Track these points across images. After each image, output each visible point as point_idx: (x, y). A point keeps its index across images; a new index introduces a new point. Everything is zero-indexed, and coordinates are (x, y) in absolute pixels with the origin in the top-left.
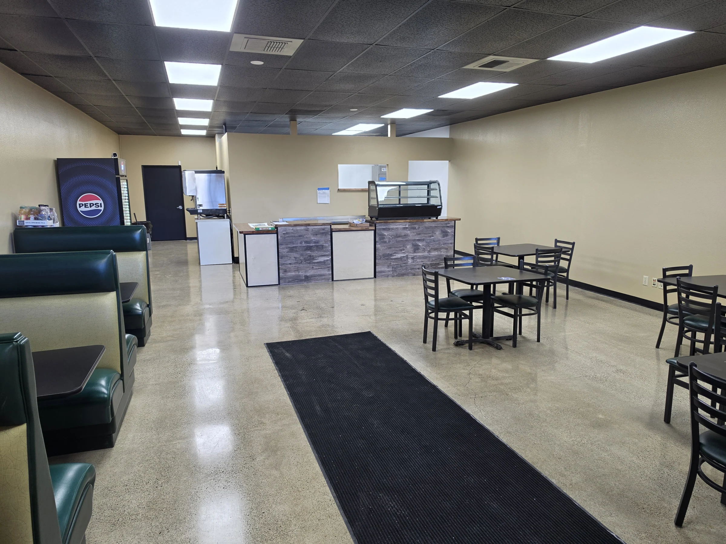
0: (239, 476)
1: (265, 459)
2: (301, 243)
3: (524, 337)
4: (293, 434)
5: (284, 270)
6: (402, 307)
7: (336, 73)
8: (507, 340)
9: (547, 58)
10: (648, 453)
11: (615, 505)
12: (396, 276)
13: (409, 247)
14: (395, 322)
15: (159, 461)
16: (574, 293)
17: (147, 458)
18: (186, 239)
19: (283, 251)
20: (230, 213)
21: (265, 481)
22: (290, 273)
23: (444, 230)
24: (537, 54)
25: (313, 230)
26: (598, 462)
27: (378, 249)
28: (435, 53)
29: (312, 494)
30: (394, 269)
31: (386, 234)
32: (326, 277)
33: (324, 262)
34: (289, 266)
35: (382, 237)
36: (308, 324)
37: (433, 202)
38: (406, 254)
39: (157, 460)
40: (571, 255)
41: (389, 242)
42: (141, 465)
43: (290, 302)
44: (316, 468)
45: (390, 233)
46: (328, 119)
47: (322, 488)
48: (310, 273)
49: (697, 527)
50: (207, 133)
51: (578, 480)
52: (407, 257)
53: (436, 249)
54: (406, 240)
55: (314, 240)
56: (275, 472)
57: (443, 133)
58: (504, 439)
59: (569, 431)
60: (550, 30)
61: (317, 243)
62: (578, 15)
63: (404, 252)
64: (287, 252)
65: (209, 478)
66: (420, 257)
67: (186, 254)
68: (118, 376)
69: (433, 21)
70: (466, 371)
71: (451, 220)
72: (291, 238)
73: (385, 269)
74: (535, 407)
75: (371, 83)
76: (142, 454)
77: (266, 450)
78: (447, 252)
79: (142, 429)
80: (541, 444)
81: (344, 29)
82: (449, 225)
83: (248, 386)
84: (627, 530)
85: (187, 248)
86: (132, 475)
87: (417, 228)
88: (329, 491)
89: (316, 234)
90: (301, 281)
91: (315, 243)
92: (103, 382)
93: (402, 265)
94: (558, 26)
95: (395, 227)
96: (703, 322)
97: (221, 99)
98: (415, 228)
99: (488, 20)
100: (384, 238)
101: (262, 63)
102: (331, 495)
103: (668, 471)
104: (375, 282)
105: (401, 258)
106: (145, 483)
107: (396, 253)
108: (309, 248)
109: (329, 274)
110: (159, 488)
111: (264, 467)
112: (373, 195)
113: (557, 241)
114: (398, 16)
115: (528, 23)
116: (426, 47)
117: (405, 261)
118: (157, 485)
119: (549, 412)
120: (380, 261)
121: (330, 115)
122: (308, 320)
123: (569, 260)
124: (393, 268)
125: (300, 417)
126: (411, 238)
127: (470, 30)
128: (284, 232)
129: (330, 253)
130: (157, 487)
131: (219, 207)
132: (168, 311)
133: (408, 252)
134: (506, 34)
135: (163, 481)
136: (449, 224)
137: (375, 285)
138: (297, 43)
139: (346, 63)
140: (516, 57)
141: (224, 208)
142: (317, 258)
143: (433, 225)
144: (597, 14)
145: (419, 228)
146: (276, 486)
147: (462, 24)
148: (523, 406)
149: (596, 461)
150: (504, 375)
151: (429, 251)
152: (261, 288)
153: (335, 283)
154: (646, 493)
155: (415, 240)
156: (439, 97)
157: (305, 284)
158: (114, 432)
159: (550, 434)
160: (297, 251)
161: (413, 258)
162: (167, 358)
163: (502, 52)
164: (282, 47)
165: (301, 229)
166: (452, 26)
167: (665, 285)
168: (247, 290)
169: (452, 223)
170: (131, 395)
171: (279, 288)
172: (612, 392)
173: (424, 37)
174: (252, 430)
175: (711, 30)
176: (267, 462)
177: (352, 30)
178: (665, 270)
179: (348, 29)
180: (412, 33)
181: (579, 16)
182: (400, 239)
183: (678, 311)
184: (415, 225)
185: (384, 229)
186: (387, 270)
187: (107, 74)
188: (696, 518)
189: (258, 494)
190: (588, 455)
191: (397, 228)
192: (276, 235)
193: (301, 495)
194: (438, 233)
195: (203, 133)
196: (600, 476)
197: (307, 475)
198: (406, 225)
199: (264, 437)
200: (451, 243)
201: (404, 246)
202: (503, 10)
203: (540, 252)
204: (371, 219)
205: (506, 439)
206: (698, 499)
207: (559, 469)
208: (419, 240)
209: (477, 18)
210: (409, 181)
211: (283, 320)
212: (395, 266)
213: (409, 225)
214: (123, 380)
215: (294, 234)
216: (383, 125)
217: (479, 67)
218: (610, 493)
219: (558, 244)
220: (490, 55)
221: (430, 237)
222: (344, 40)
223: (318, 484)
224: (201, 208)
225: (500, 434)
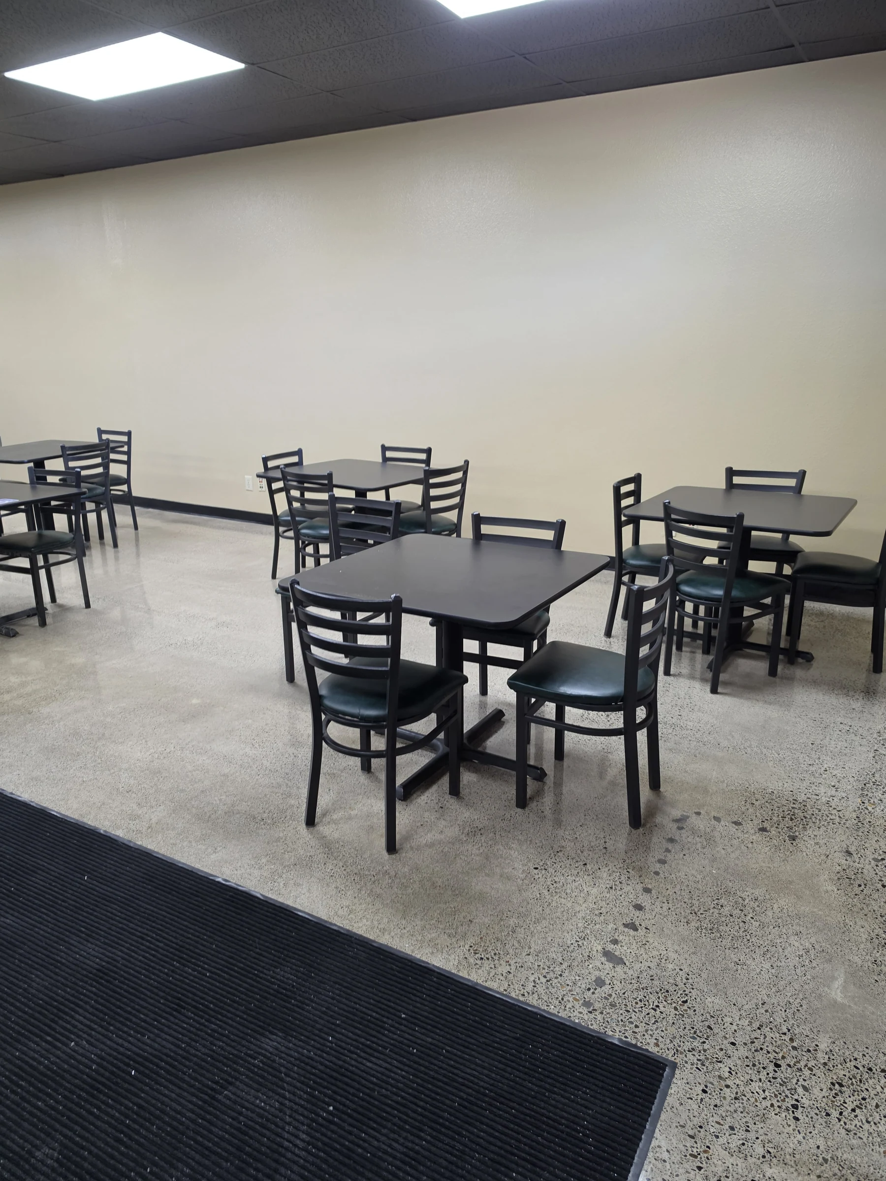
3: (61, 606)
8: (28, 616)
10: (266, 735)
11: (221, 831)
16: (146, 518)
26: (192, 775)
40: (128, 453)
49: (335, 817)
51: (162, 815)
59: (144, 741)
74: (83, 720)
80: (96, 779)
84: (239, 864)
96: (323, 528)
103: (295, 751)
113: (100, 432)
123: (128, 463)
148: (62, 723)
149: (190, 774)
150: (24, 679)
154: (265, 795)
159: (111, 755)
167: (270, 481)
172: (211, 659)
175: (266, 66)
178: (265, 460)
183: (289, 518)
188: (333, 804)
190: (175, 770)
196: (197, 796)
203: (70, 452)
206: (333, 776)
207: (128, 809)
218: (213, 816)
219: (104, 437)
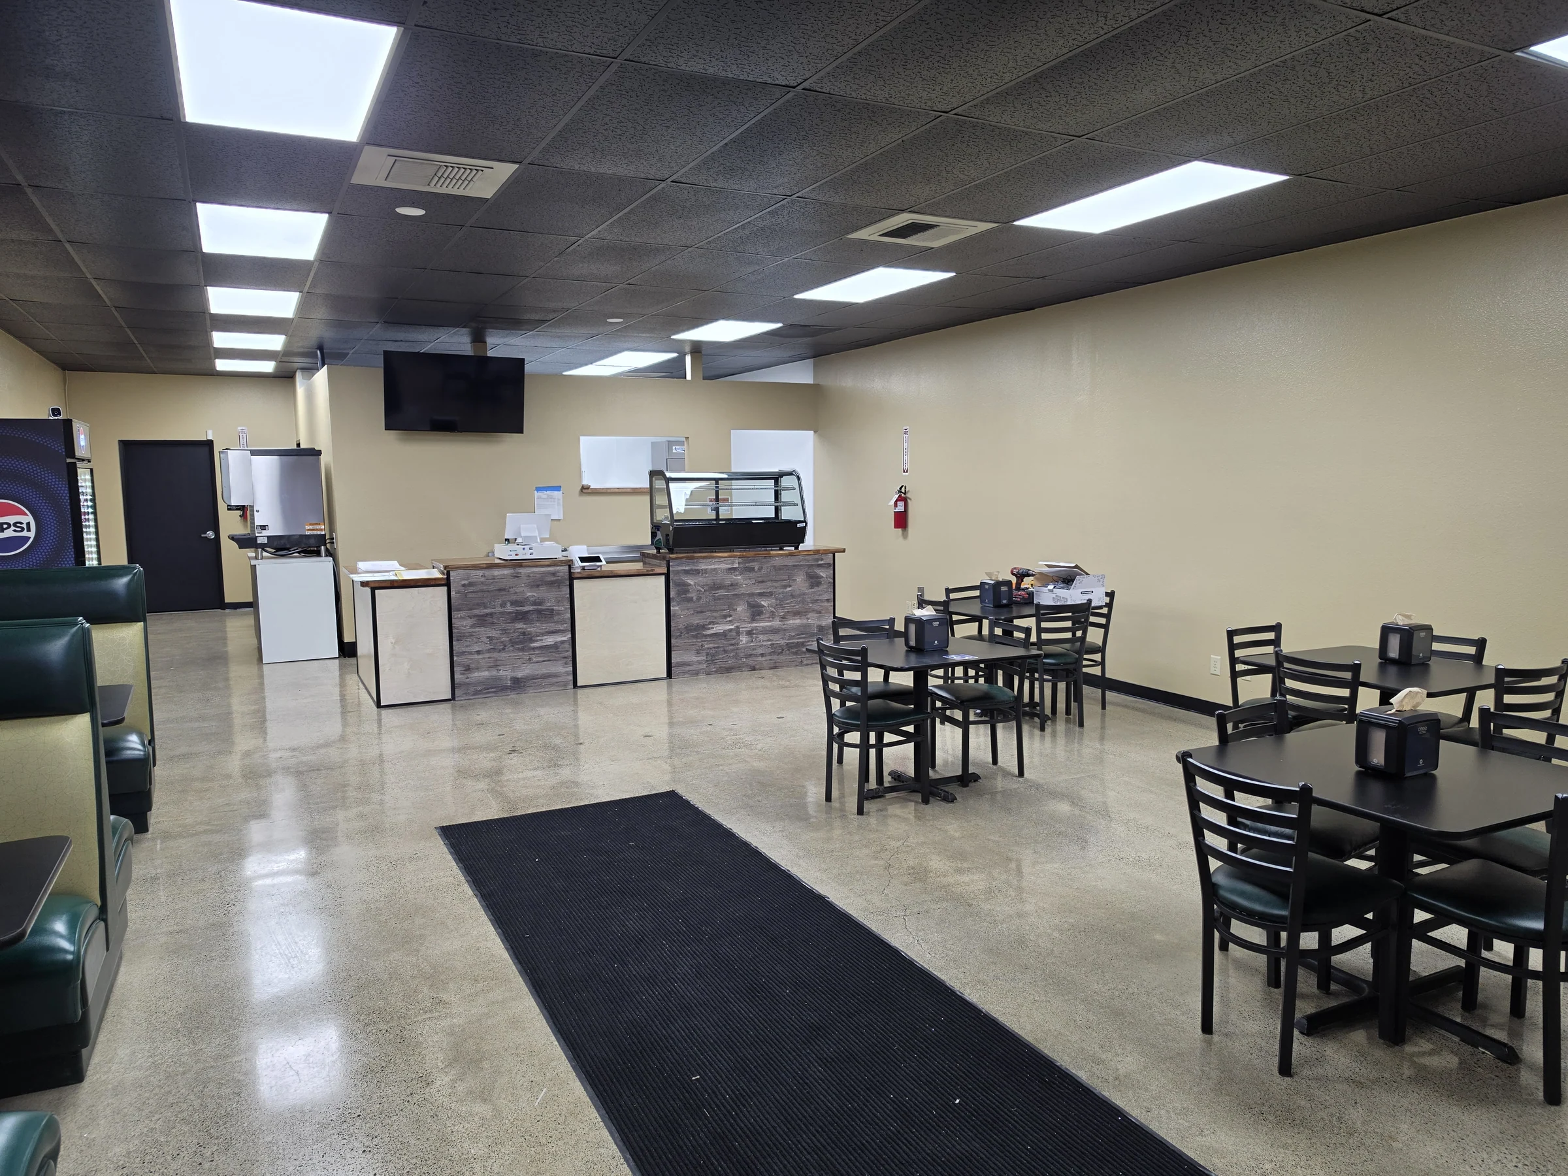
0: (397, 1123)
1: (454, 1081)
2: (503, 605)
4: (515, 1023)
5: (464, 666)
6: (733, 737)
7: (583, 239)
9: (1015, 221)
11: (1207, 1111)
12: (715, 672)
13: (741, 609)
14: (721, 767)
15: (201, 1105)
17: (171, 1100)
18: (222, 605)
19: (463, 623)
20: (333, 543)
21: (460, 1129)
22: (479, 672)
23: (813, 572)
24: (996, 213)
25: (529, 576)
26: (1164, 1030)
27: (674, 616)
28: (793, 202)
29: (571, 1148)
30: (711, 658)
31: (692, 583)
32: (559, 679)
33: (556, 647)
34: (476, 656)
35: (684, 588)
36: (528, 782)
37: (787, 514)
38: (735, 625)
39: (197, 1103)
40: (1108, 616)
41: (699, 599)
42: (157, 1117)
43: (480, 737)
44: (575, 1090)
45: (700, 579)
46: (557, 339)
47: (593, 1134)
48: (524, 671)
50: (277, 368)
51: (1130, 1068)
52: (737, 631)
53: (797, 614)
54: (734, 595)
55: (532, 599)
56: (480, 1108)
57: (800, 374)
58: (972, 995)
59: (1100, 971)
60: (1023, 163)
61: (540, 604)
62: (1077, 135)
63: (730, 621)
64: (472, 627)
65: (327, 1132)
66: (765, 631)
67: (224, 639)
68: (94, 912)
69: (794, 136)
70: (882, 862)
71: (826, 552)
72: (480, 594)
73: (691, 657)
74: (1027, 928)
75: (657, 263)
76: (157, 1090)
77: (456, 1060)
78: (819, 618)
79: (153, 1034)
80: (1049, 1001)
81: (609, 145)
82: (822, 562)
83: (400, 923)
85: (225, 627)
86: (136, 1142)
87: (756, 569)
88: (610, 1138)
89: (536, 584)
90: (505, 689)
91: (534, 603)
92: (60, 926)
93: (727, 649)
94: (1039, 156)
95: (710, 567)
97: (318, 291)
98: (752, 570)
99: (904, 139)
100: (687, 591)
101: (421, 212)
102: (615, 1147)
104: (670, 686)
105: (724, 634)
106: (169, 1158)
107: (713, 623)
108: (522, 617)
109: (567, 673)
110: (207, 1165)
111: (454, 1099)
112: (661, 500)
114: (723, 123)
115: (982, 147)
116: (776, 191)
117: (734, 639)
118: (200, 1160)
119: (1056, 934)
120: (680, 641)
121: (563, 331)
122: (529, 774)
123: (1106, 627)
124: (707, 654)
125: (529, 983)
126: (744, 590)
127: (867, 158)
128: (463, 582)
129: (568, 626)
130: (200, 1164)
131: (308, 530)
132: (194, 767)
133: (740, 620)
134: (936, 170)
135: (216, 1148)
136: (822, 560)
137: (670, 693)
138: (504, 171)
139: (605, 218)
140: (954, 217)
141: (319, 533)
142: (538, 638)
143: (790, 562)
144: (1112, 134)
145: (760, 569)
146: (487, 1137)
147: (852, 144)
148: (1005, 926)
149: (1160, 1028)
150: (960, 865)
151: (783, 618)
152: (410, 709)
153: (580, 691)
154: (1263, 1083)
155: (752, 595)
156: (796, 297)
157: (513, 696)
158: (85, 1044)
159: (1064, 978)
160: (493, 623)
161: (749, 633)
162: (200, 872)
163: (926, 205)
164: (469, 179)
165: (504, 575)
166: (832, 149)
168: (379, 715)
169: (827, 559)
170: (121, 958)
171: (453, 708)
172: (1175, 887)
173: (774, 168)
174: (419, 1018)
175: (1318, 174)
176: (461, 1088)
177: (626, 149)
178: (1231, 633)
179: (616, 146)
180: (750, 160)
181: (1079, 137)
182: (722, 592)
184: (753, 564)
185: (687, 572)
186: (695, 659)
187: (53, 226)
189: (446, 1158)
190: (1142, 1017)
191: (715, 569)
192: (445, 588)
193: (547, 1152)
194: (800, 580)
195: (268, 367)
196: (1171, 1058)
197: (556, 1107)
198: (733, 564)
199: (448, 1034)
200: (828, 600)
201: (731, 607)
202: (933, 118)
203: (1045, 611)
204: (658, 552)
205: (978, 995)
207: (1089, 1049)
208: (761, 595)
209: (883, 133)
210: (733, 470)
211: (470, 776)
212: (713, 651)
213: (739, 563)
214: (105, 921)
215: (486, 585)
216: (675, 355)
217: (880, 235)
220: (903, 211)
221: (785, 587)
222: (607, 168)
223: (582, 1126)
224: (265, 533)
225: (964, 986)
